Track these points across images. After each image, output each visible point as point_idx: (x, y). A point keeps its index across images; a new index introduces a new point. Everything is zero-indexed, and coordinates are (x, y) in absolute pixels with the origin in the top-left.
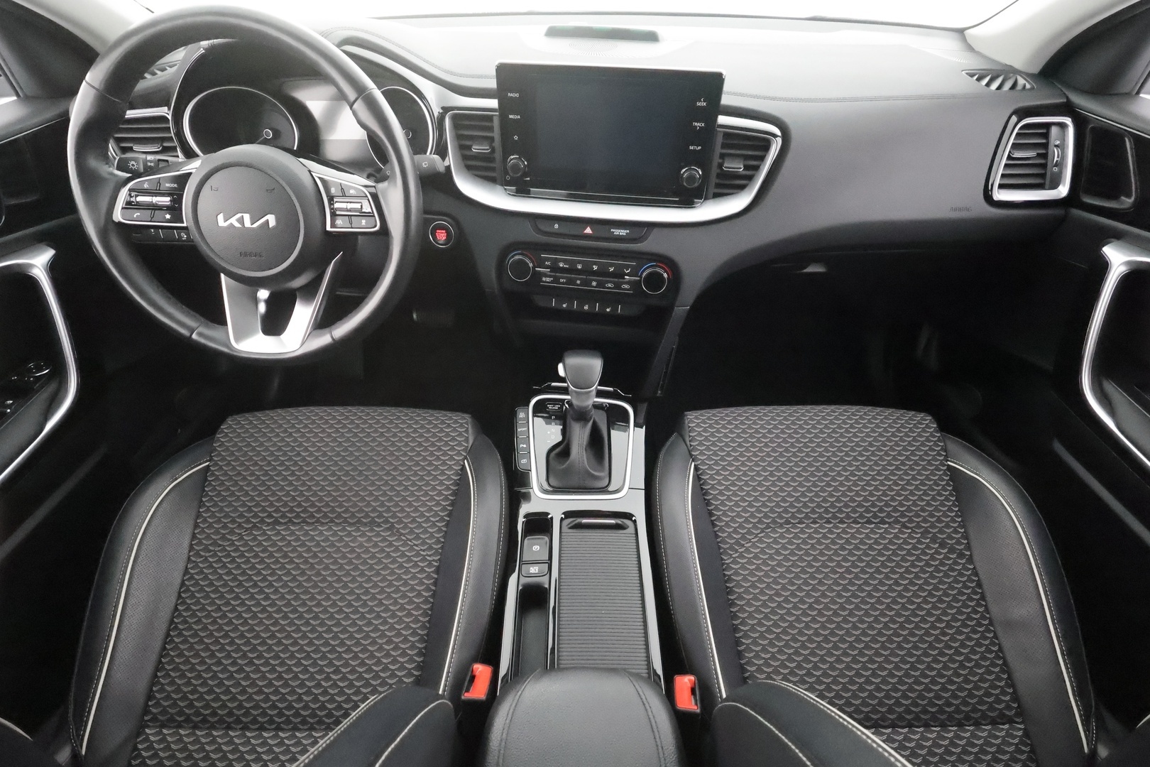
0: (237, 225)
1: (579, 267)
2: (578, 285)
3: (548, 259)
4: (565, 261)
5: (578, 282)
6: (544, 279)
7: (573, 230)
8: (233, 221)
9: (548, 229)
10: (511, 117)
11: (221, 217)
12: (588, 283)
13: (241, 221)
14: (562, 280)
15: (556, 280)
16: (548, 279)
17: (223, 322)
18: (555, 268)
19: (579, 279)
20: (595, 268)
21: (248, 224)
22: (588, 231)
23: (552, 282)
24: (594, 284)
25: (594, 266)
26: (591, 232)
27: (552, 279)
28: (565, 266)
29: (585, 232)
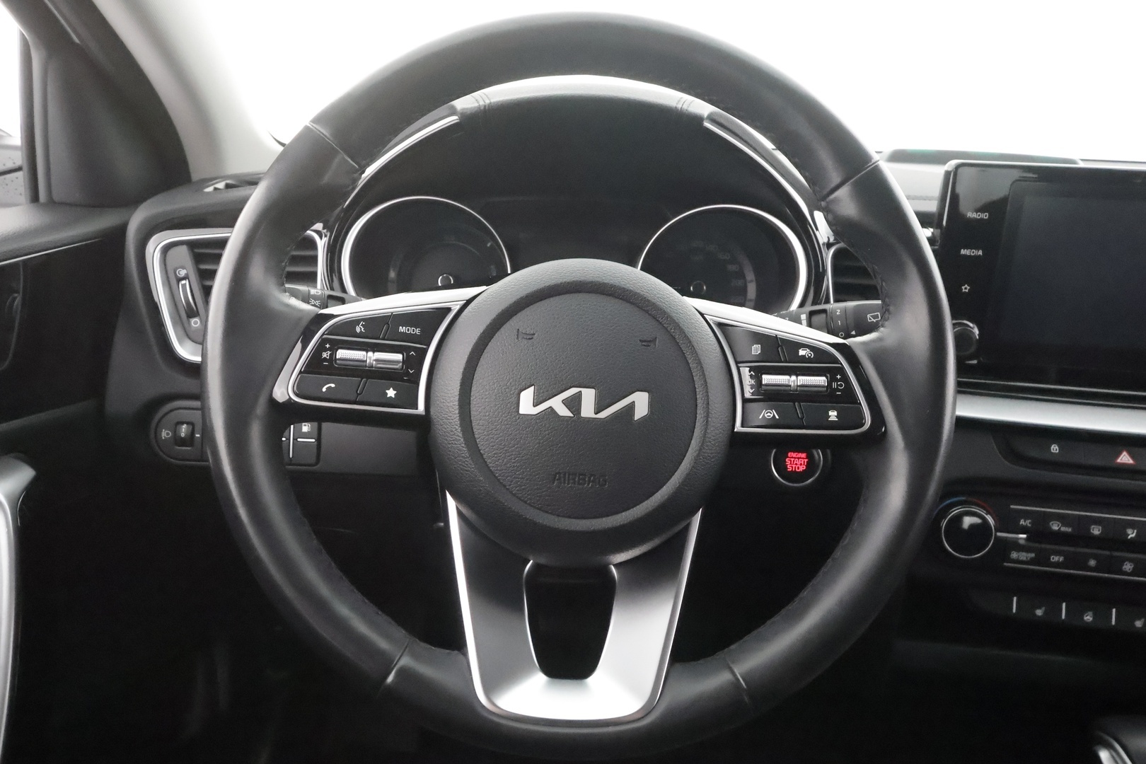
0: (564, 411)
1: (1096, 531)
2: (1091, 569)
3: (1026, 515)
4: (1062, 519)
5: (1092, 563)
6: (1014, 555)
7: (1093, 457)
8: (557, 404)
9: (1034, 453)
10: (963, 252)
11: (527, 397)
12: (1115, 566)
13: (574, 403)
14: (1055, 559)
15: (1042, 559)
16: (1024, 556)
17: (458, 644)
18: (1039, 534)
19: (1095, 557)
20: (1132, 534)
21: (588, 410)
22: (1125, 458)
23: (1031, 562)
24: (1128, 567)
25: (1129, 531)
26: (1131, 461)
27: (1033, 555)
28: (1063, 529)
29: (1119, 460)
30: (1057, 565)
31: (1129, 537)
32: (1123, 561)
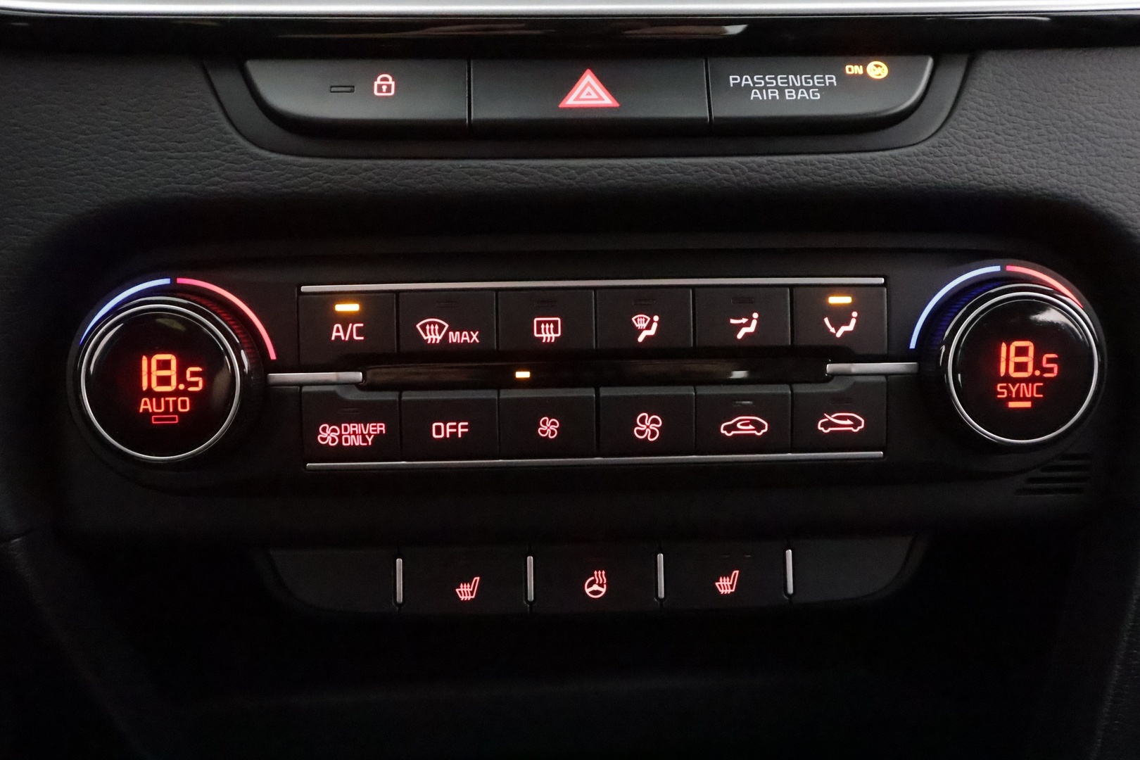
2: (549, 448)
4: (448, 307)
5: (549, 428)
12: (611, 431)
14: (443, 430)
15: (407, 435)
16: (355, 434)
20: (646, 327)
23: (378, 448)
24: (648, 427)
25: (640, 321)
26: (607, 100)
27: (381, 428)
28: (454, 337)
29: (571, 101)
30: (452, 447)
31: (641, 339)
32: (633, 408)
